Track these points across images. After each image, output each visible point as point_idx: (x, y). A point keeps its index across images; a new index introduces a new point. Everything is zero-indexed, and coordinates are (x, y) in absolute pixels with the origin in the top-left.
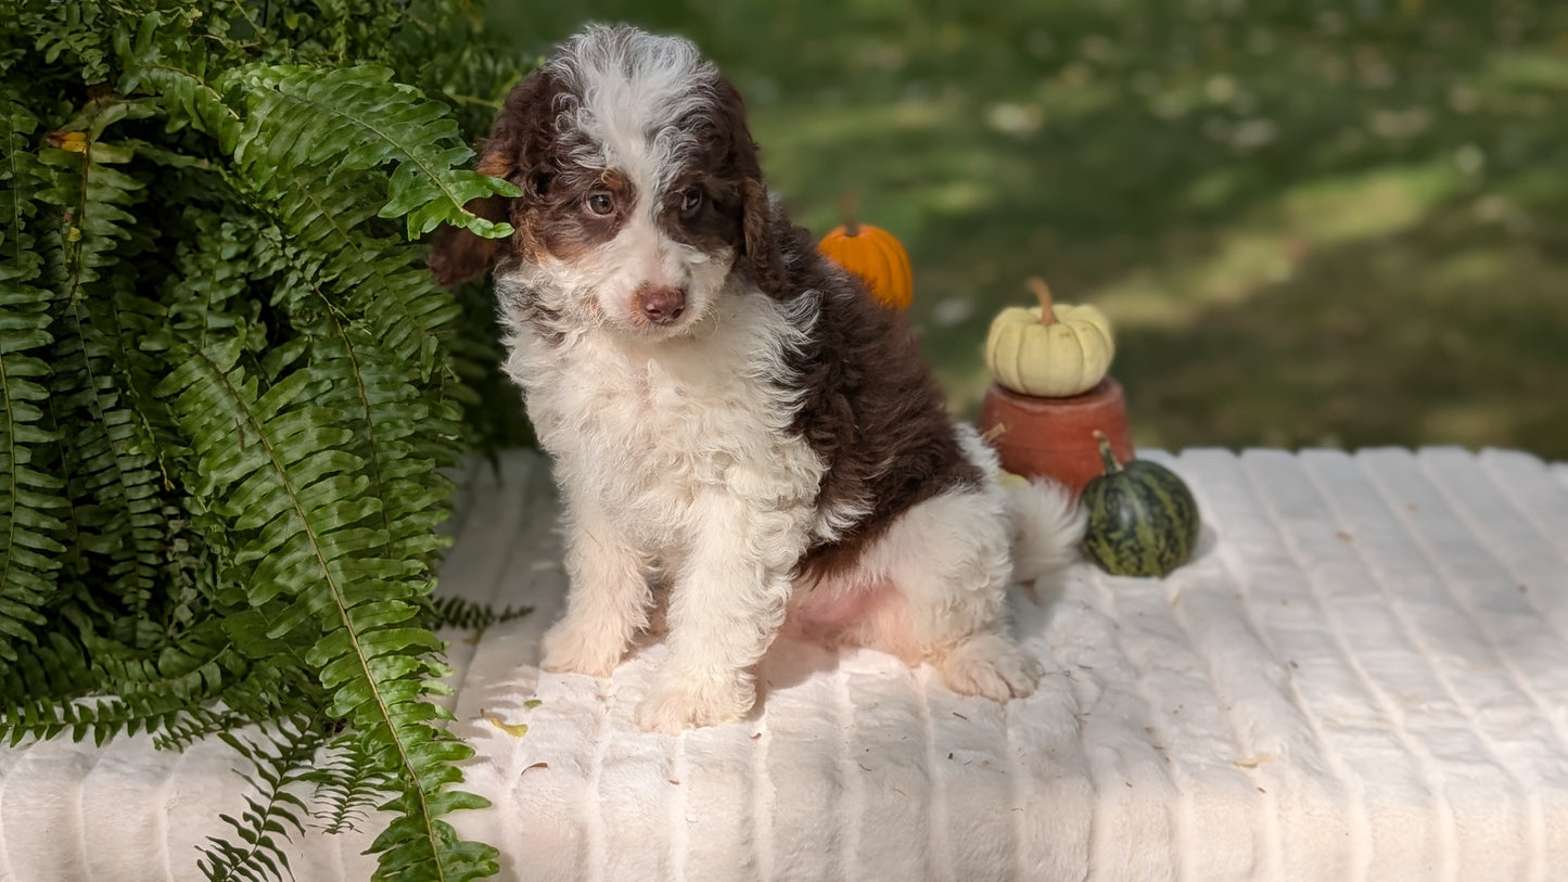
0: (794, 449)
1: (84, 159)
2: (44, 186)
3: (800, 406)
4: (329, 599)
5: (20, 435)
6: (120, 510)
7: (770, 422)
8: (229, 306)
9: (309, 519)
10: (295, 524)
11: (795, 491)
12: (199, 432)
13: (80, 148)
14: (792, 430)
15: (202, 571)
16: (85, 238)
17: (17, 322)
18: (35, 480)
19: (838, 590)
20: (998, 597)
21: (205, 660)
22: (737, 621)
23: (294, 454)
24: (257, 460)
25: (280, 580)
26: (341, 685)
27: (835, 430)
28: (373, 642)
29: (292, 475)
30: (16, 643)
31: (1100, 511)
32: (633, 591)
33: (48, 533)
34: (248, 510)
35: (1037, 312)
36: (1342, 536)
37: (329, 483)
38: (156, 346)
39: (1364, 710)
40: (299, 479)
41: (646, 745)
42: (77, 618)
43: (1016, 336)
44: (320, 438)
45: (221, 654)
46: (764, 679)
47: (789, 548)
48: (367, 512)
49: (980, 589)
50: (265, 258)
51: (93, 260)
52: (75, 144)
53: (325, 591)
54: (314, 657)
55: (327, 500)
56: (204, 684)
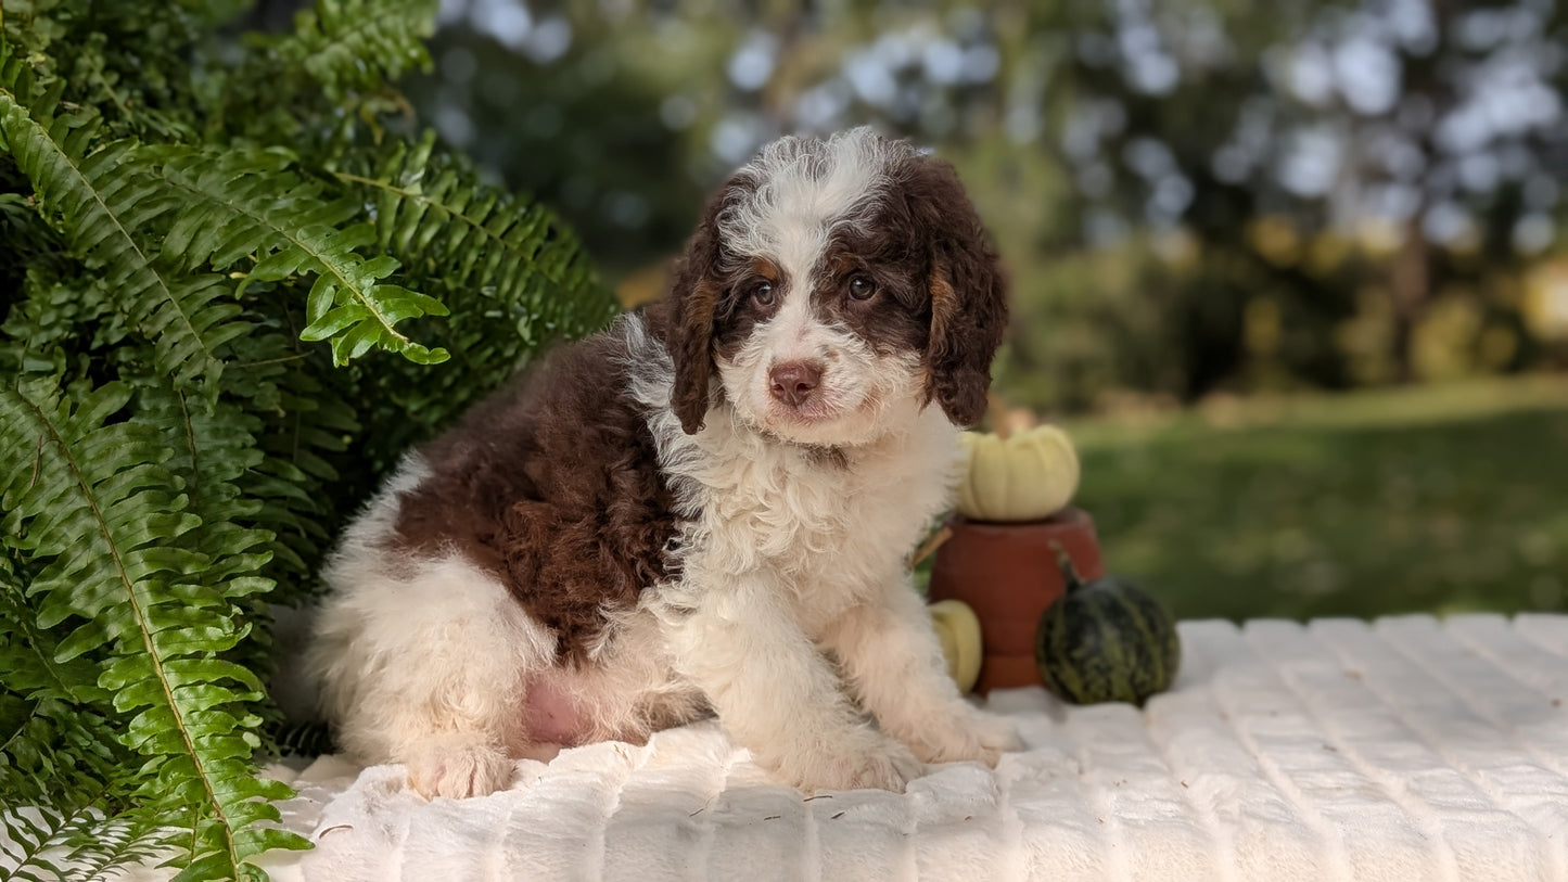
4: (132, 623)
9: (115, 539)
10: (98, 547)
23: (104, 471)
24: (62, 484)
25: (74, 605)
26: (138, 710)
28: (181, 671)
29: (99, 492)
34: (48, 538)
37: (140, 498)
40: (107, 497)
44: (136, 453)
48: (181, 530)
50: (93, 302)
53: (128, 615)
54: (108, 680)
55: (136, 515)
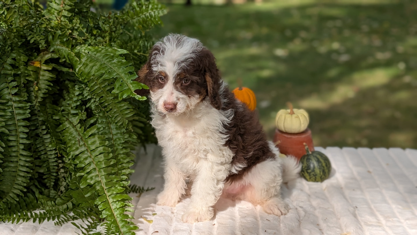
0: (225, 149)
1: (39, 69)
2: (29, 75)
3: (227, 139)
4: (101, 186)
5: (21, 141)
6: (46, 161)
7: (219, 143)
8: (77, 107)
9: (97, 165)
10: (93, 166)
11: (226, 160)
12: (68, 141)
13: (39, 66)
14: (225, 145)
15: (68, 178)
16: (39, 89)
17: (21, 111)
18: (24, 153)
19: (237, 185)
20: (278, 188)
21: (68, 201)
22: (209, 194)
23: (93, 147)
24: (83, 149)
25: (88, 181)
26: (104, 209)
27: (237, 145)
28: (113, 198)
29: (92, 153)
30: (18, 196)
31: (305, 164)
32: (182, 184)
33: (27, 167)
34: (80, 162)
35: (289, 111)
36: (369, 172)
37: (102, 155)
38: (57, 118)
39: (375, 220)
40: (94, 154)
41: (185, 226)
42: (34, 189)
43: (283, 117)
44: (100, 144)
45: (72, 200)
46: (216, 209)
47: (224, 175)
48: (112, 163)
49: (274, 186)
50: (86, 95)
51: (41, 95)
52: (37, 65)
53: (100, 184)
54: (97, 202)
55: (101, 160)
56: (68, 208)
